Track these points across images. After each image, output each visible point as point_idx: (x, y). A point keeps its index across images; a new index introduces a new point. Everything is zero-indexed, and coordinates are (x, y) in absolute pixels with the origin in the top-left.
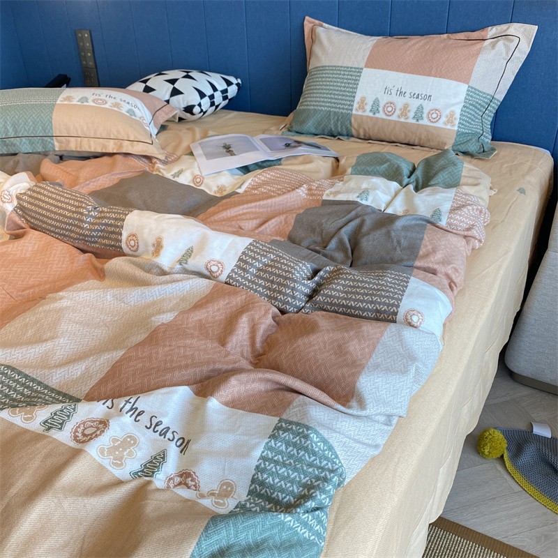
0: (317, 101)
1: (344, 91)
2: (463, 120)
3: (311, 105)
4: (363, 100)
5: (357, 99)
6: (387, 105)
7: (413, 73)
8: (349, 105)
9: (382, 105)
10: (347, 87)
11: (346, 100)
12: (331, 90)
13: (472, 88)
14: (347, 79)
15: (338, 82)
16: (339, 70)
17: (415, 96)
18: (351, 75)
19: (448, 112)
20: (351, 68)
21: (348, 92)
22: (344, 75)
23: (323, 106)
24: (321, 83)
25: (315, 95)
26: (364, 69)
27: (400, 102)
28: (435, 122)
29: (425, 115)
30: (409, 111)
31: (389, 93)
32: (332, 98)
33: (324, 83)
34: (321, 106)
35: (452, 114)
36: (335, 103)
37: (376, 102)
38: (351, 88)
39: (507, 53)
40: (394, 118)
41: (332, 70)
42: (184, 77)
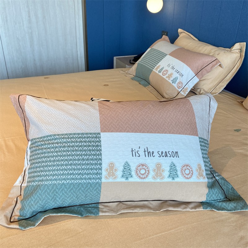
5: (105, 166)
6: (139, 168)
8: (97, 174)
9: (133, 168)
10: (89, 155)
11: (91, 169)
12: (71, 160)
14: (86, 146)
15: (76, 150)
16: (73, 138)
17: (164, 154)
19: (196, 166)
21: (92, 159)
22: (81, 142)
26: (102, 134)
28: (190, 178)
29: (179, 173)
30: (163, 171)
31: (137, 155)
32: (74, 169)
35: (200, 167)
36: (78, 174)
38: (94, 155)
40: (149, 180)
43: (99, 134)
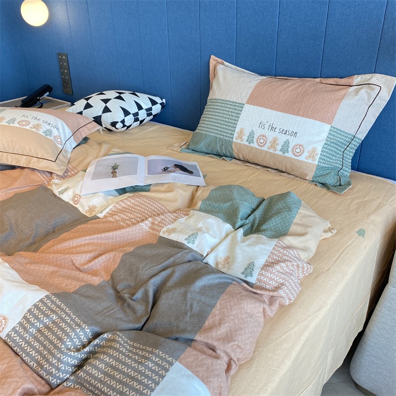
0: (208, 128)
1: (228, 122)
2: (324, 156)
3: (203, 130)
4: (241, 131)
5: (237, 129)
6: (260, 137)
7: (284, 112)
8: (231, 134)
9: (256, 137)
10: (231, 119)
11: (229, 130)
12: (219, 120)
13: (334, 128)
14: (231, 112)
15: (224, 114)
16: (226, 104)
17: (284, 132)
18: (235, 109)
19: (310, 148)
20: (236, 103)
21: (231, 123)
22: (230, 108)
23: (212, 132)
24: (212, 113)
25: (207, 122)
26: (246, 105)
27: (271, 135)
28: (298, 156)
29: (290, 149)
30: (277, 144)
31: (263, 127)
32: (219, 127)
33: (214, 113)
34: (210, 132)
35: (314, 150)
36: (220, 131)
37: (252, 134)
38: (233, 120)
39: (369, 100)
40: (265, 148)
41: (221, 103)
42: (116, 98)
43: (244, 104)
